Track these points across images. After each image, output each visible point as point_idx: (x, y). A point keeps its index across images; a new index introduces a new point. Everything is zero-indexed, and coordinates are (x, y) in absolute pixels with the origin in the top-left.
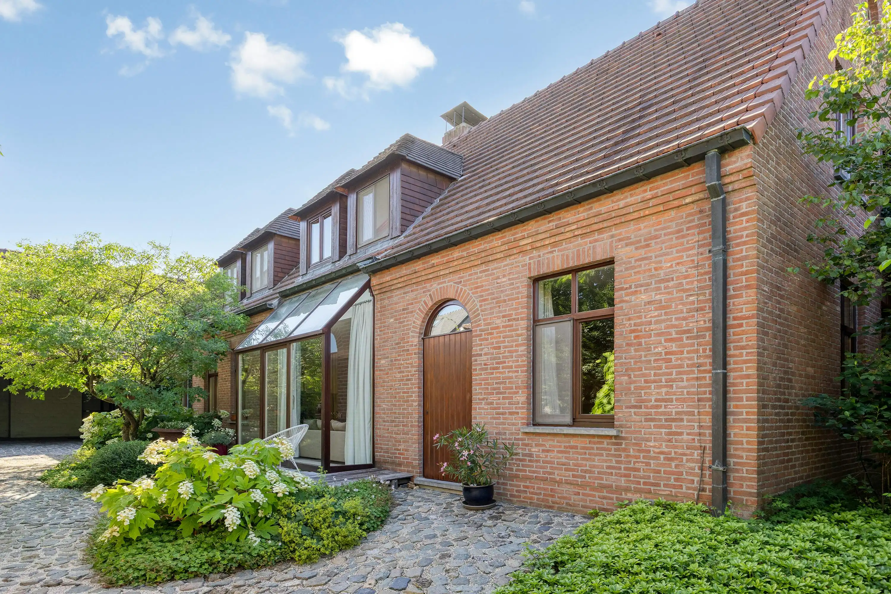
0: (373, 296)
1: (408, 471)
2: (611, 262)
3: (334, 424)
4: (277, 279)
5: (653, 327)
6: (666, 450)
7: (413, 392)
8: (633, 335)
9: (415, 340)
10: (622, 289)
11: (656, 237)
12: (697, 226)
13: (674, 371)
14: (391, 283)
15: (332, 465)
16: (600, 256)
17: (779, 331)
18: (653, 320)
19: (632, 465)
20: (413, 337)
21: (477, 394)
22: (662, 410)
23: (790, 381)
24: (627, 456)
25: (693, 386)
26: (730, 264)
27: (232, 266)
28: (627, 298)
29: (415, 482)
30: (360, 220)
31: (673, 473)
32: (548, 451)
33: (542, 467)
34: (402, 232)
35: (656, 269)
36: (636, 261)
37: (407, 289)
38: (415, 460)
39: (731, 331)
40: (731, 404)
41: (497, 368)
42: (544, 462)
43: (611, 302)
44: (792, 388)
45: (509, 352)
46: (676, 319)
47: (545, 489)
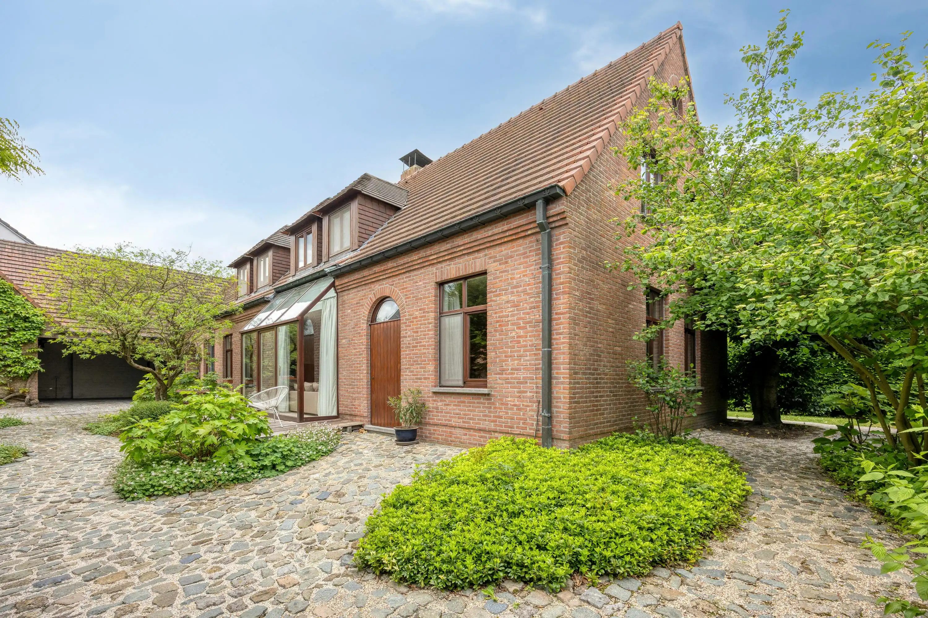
0: (337, 293)
1: (361, 421)
2: (484, 273)
3: (307, 385)
4: (275, 278)
5: (510, 318)
6: (517, 403)
7: (364, 363)
8: (498, 324)
9: (364, 326)
10: (492, 292)
11: (511, 257)
12: (534, 250)
13: (522, 349)
14: (348, 284)
15: (305, 416)
16: (478, 269)
17: (589, 323)
18: (510, 314)
19: (497, 414)
20: (363, 323)
21: (404, 365)
22: (515, 376)
23: (600, 356)
24: (495, 408)
25: (532, 360)
26: (554, 276)
27: (244, 268)
28: (494, 299)
29: (365, 428)
30: (331, 236)
31: (521, 419)
32: (448, 405)
33: (443, 416)
34: (360, 246)
35: (511, 279)
36: (500, 272)
37: (359, 289)
38: (365, 412)
39: (554, 323)
40: (554, 372)
41: (416, 346)
42: (445, 413)
43: (485, 302)
44: (601, 361)
45: (424, 335)
46: (523, 313)
47: (445, 432)
